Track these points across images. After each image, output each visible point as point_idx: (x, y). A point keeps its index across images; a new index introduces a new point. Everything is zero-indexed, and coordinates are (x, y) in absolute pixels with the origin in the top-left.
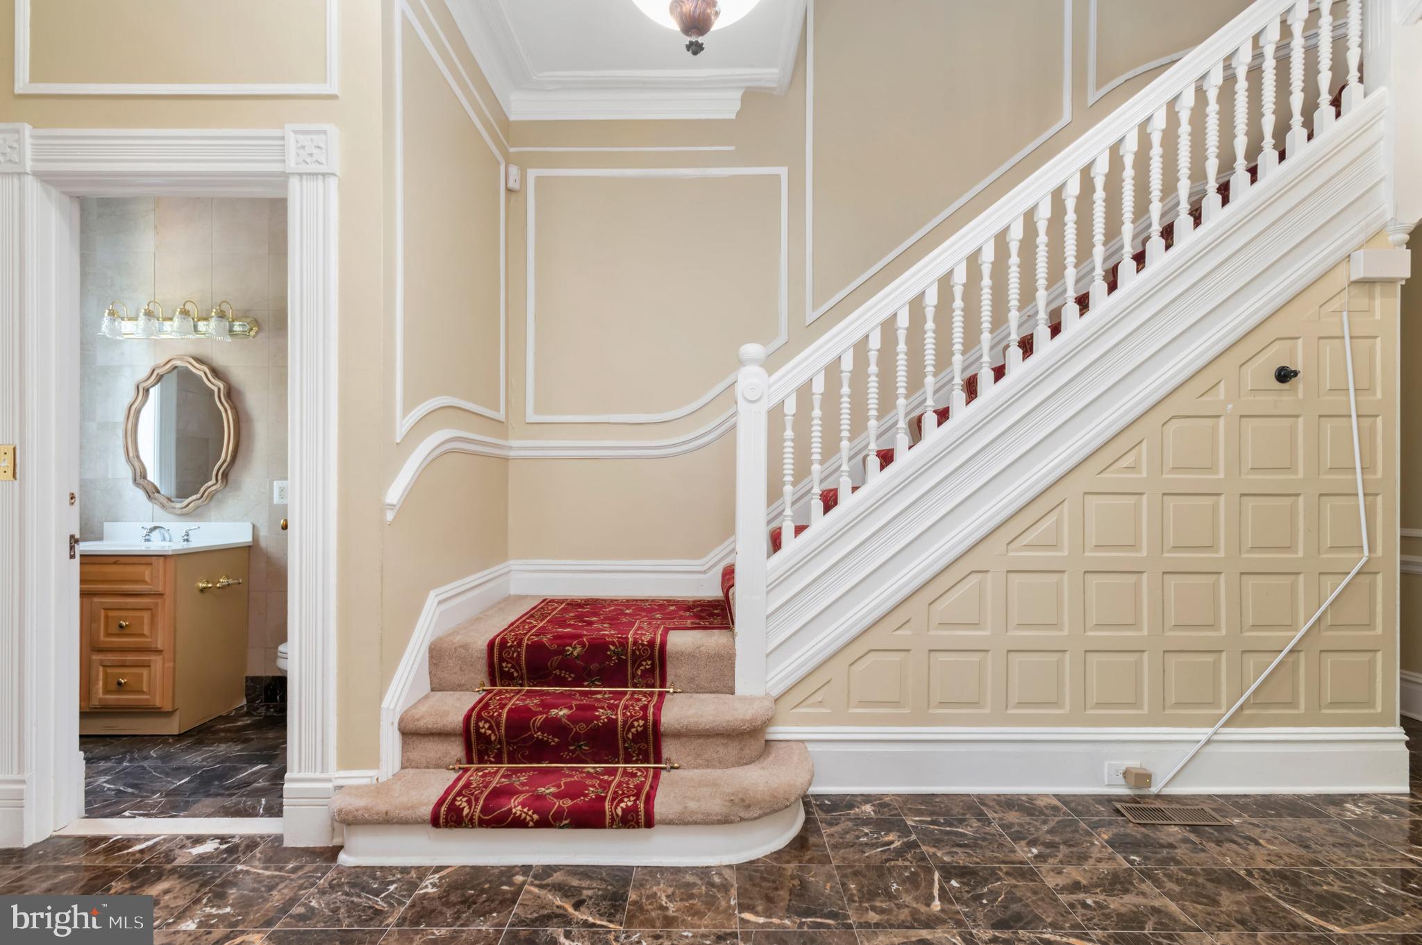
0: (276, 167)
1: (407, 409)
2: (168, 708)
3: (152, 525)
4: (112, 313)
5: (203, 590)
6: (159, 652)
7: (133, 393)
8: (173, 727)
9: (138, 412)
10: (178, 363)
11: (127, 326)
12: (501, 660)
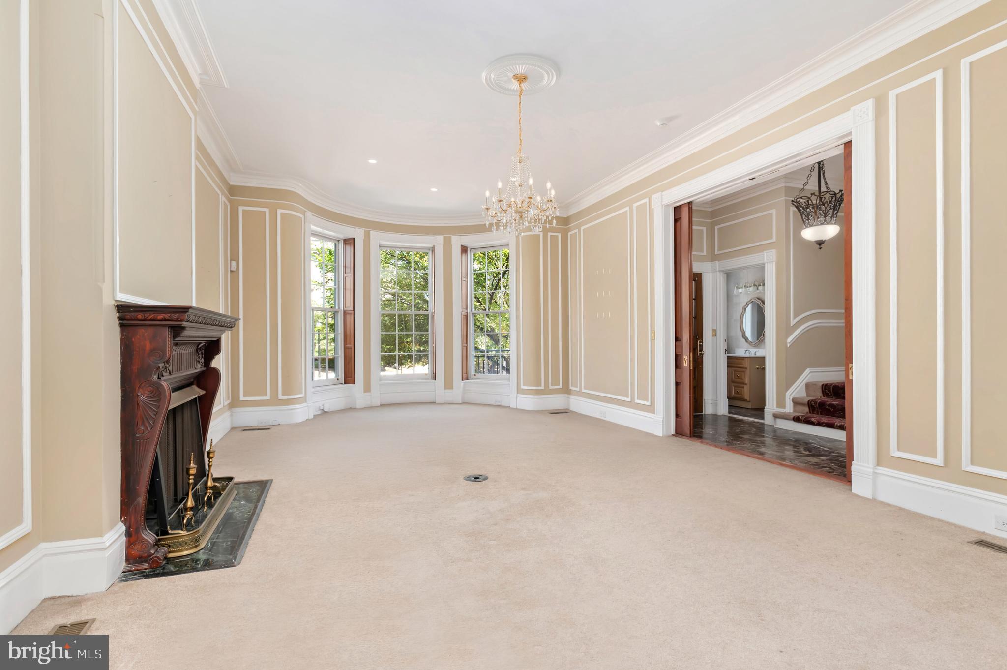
0: (762, 262)
1: (795, 318)
2: (748, 400)
3: (746, 349)
4: (737, 288)
5: (758, 368)
6: (746, 384)
7: (742, 309)
8: (749, 406)
9: (743, 315)
10: (753, 300)
11: (740, 290)
12: (825, 389)
